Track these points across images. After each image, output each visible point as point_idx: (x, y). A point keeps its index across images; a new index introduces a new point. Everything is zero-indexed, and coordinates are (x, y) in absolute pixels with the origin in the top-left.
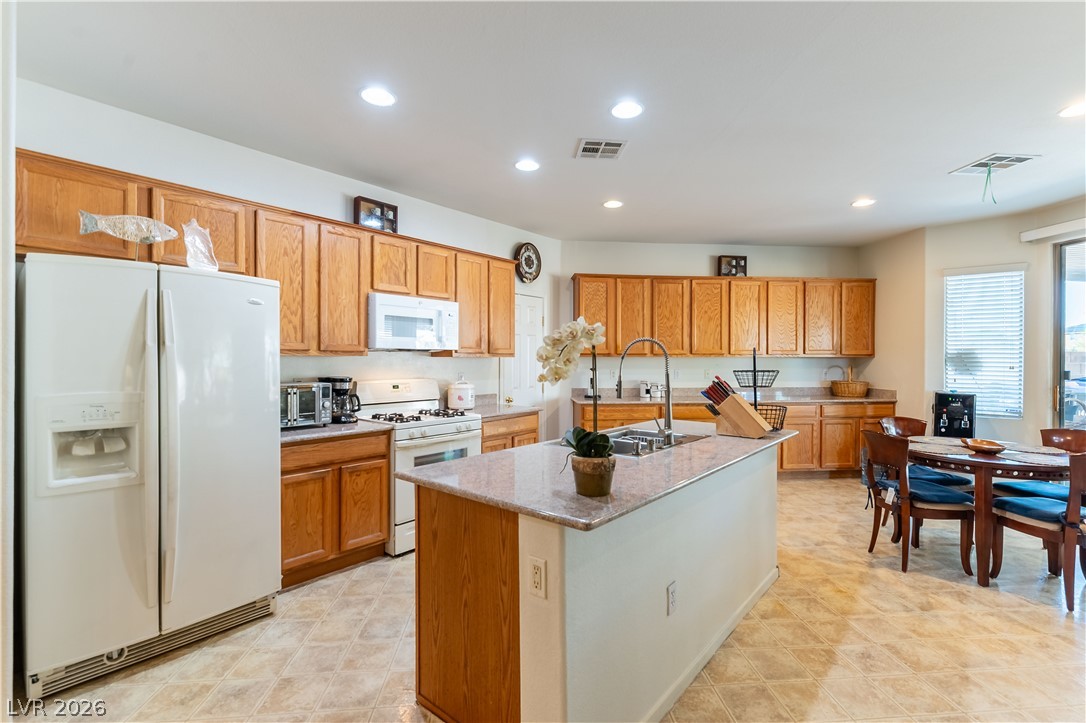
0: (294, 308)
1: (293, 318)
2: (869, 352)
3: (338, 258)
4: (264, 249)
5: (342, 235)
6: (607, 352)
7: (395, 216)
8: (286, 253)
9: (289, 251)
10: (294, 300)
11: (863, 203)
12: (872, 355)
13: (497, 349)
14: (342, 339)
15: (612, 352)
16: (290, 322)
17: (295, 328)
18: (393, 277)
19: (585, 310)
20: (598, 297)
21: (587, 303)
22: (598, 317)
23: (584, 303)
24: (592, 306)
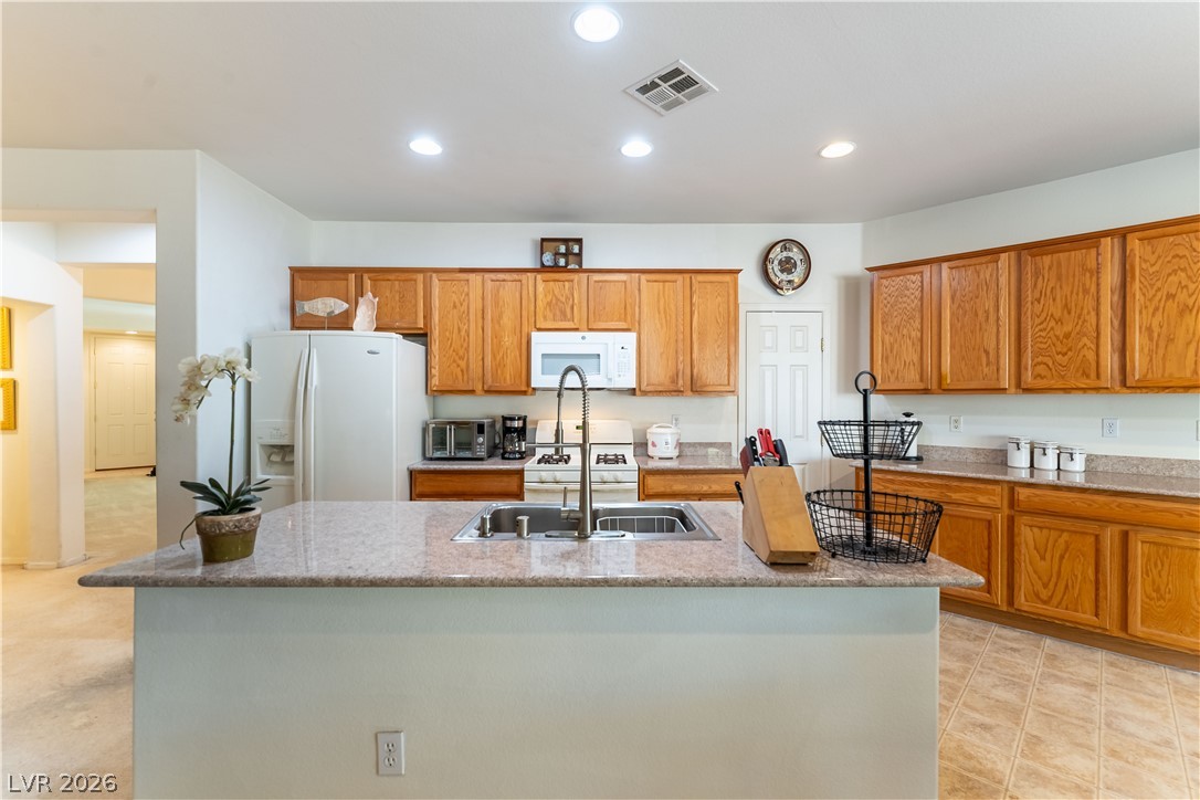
0: (461, 353)
1: (460, 362)
3: (501, 303)
4: (437, 305)
5: (504, 280)
6: (921, 386)
7: (581, 249)
8: (455, 307)
9: (458, 304)
10: (462, 346)
13: (706, 386)
14: (505, 379)
15: (935, 386)
16: (458, 366)
17: (462, 371)
18: (558, 313)
19: (883, 323)
20: (905, 299)
21: (887, 310)
22: (905, 332)
23: (880, 312)
24: (895, 313)
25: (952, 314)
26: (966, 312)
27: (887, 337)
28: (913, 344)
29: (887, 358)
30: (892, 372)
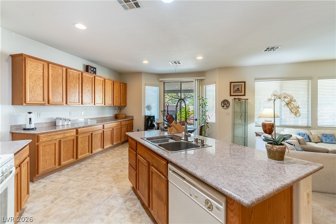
2: (125, 105)
11: (145, 62)
12: (126, 106)
19: (29, 78)
20: (37, 71)
21: (31, 73)
22: (38, 83)
23: (29, 73)
24: (34, 75)
25: (52, 80)
26: (55, 81)
27: (31, 83)
28: (40, 88)
29: (31, 92)
30: (33, 97)
